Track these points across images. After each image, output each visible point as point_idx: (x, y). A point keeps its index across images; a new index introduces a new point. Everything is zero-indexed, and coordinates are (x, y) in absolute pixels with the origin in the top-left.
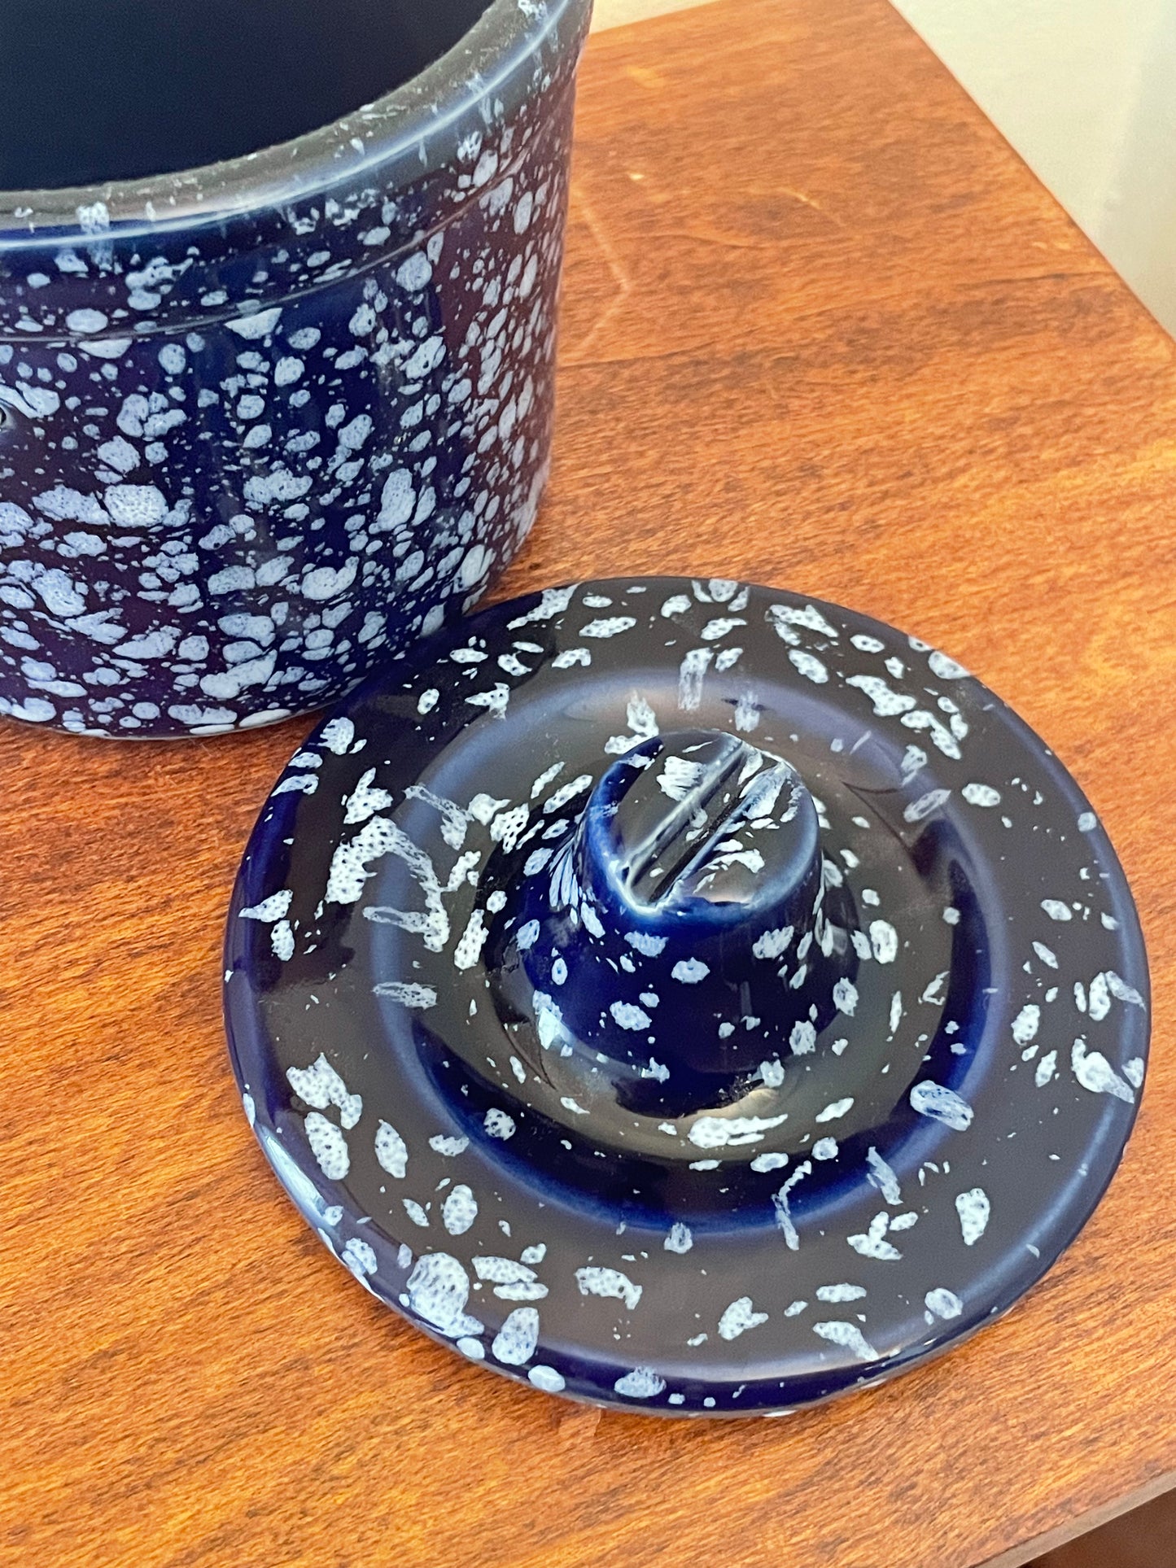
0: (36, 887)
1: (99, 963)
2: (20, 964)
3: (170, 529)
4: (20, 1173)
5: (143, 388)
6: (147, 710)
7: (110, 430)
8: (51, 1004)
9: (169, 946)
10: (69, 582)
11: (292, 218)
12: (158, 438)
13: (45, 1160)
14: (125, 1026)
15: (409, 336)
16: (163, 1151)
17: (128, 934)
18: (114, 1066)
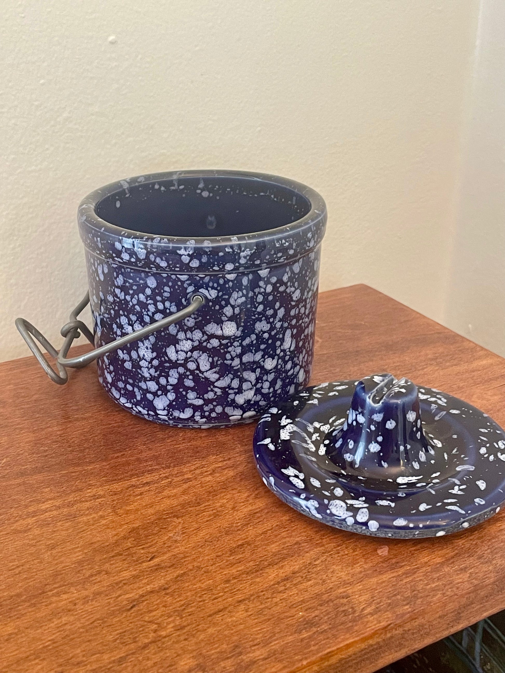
0: (192, 458)
1: (214, 471)
2: (191, 473)
3: (237, 337)
4: (204, 512)
5: (237, 290)
6: (219, 409)
7: (228, 303)
8: (203, 480)
9: (234, 467)
10: (208, 357)
11: (276, 242)
12: (238, 306)
14: (225, 482)
15: (294, 287)
16: (244, 505)
17: (220, 465)
18: (224, 490)
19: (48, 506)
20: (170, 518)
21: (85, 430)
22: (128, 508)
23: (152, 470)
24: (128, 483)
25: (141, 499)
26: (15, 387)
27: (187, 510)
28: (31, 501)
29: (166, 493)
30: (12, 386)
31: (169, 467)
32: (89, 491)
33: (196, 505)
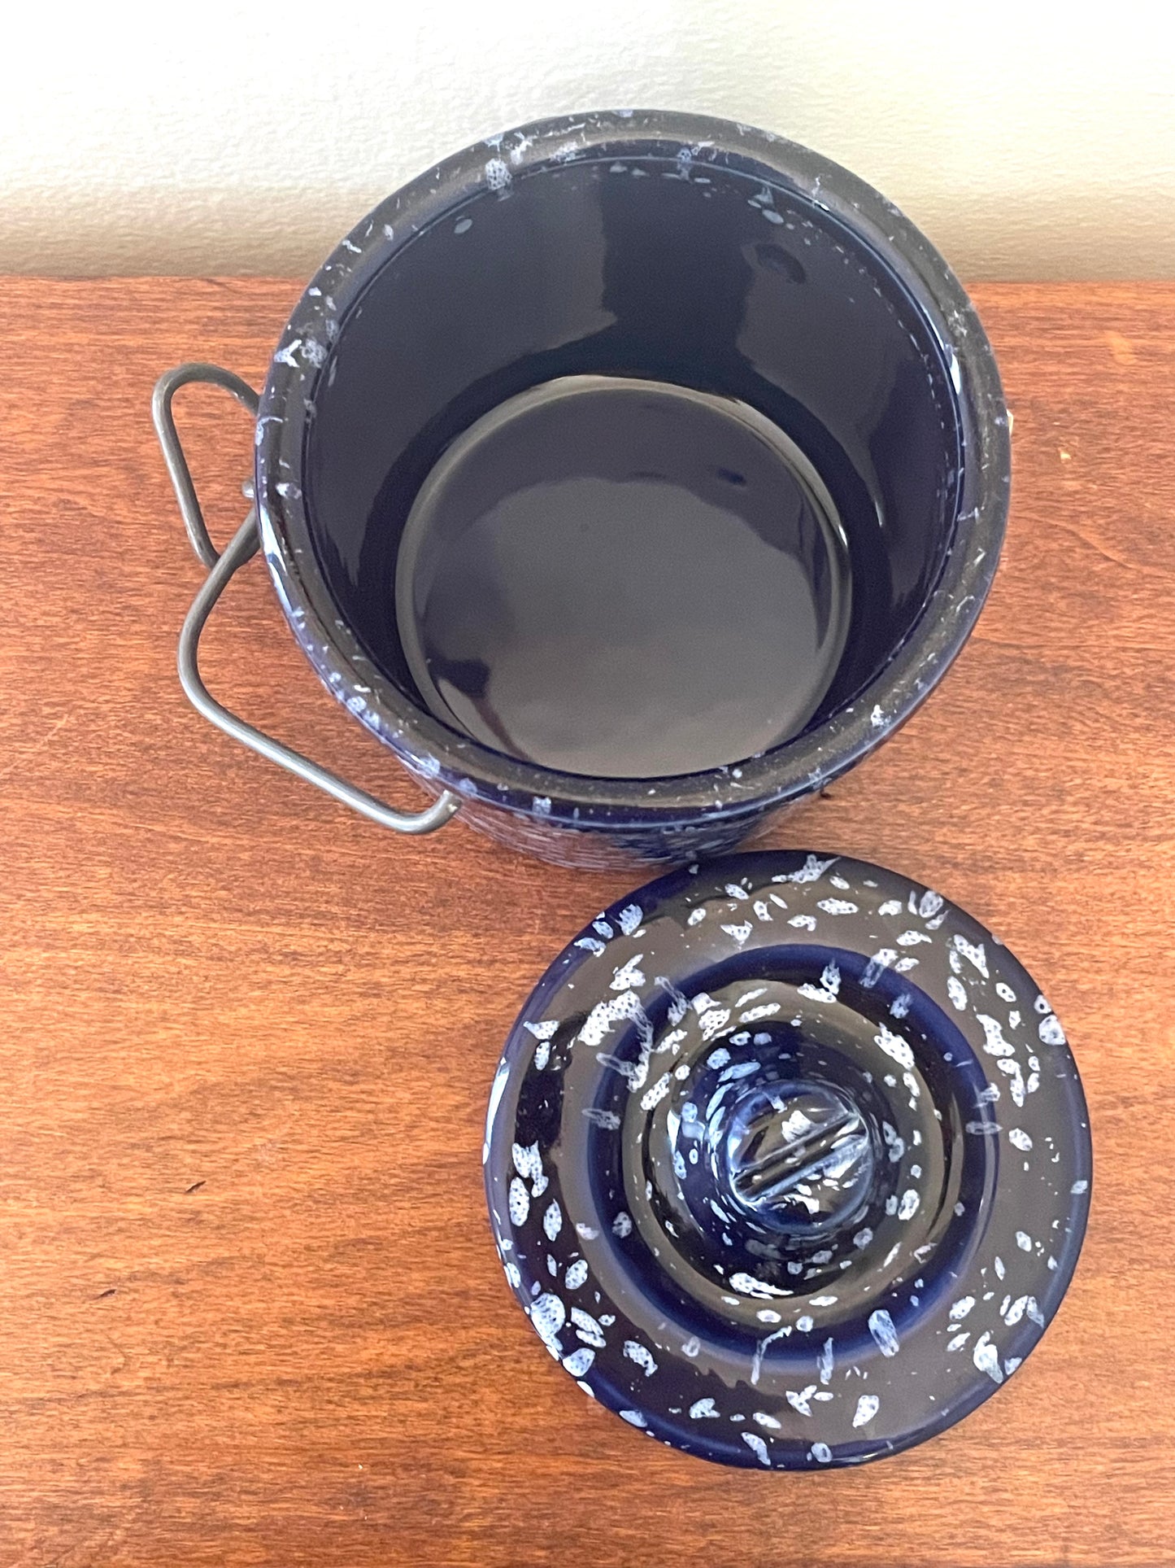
0: (419, 917)
1: (439, 987)
2: (393, 968)
4: (351, 1109)
8: (403, 1004)
9: (485, 993)
13: (368, 1107)
14: (440, 1038)
16: (433, 1130)
17: (462, 974)
18: (423, 1062)
20: (282, 1089)
22: (222, 1018)
23: (325, 915)
24: (259, 935)
25: (259, 1001)
27: (324, 1083)
28: (61, 896)
29: (311, 1008)
32: (178, 919)
33: (348, 1078)
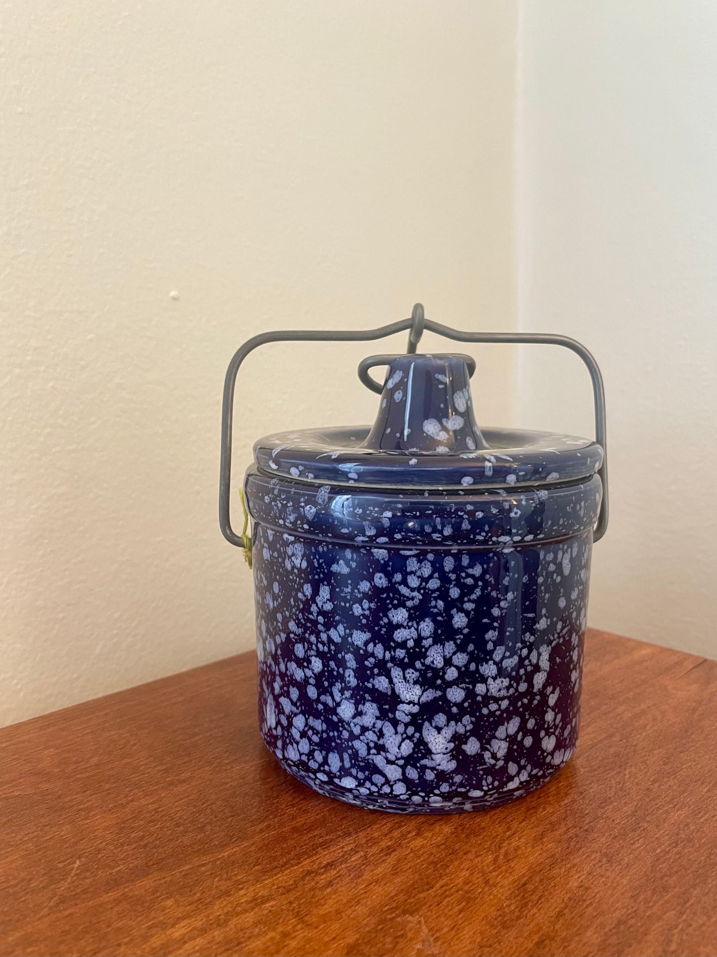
8: (411, 845)
14: (448, 844)
16: (498, 875)
18: (453, 856)
19: (183, 931)
20: (397, 916)
21: (191, 797)
22: (322, 912)
23: (325, 842)
24: (298, 870)
25: (335, 892)
26: (57, 751)
27: (417, 897)
28: (150, 928)
29: (367, 876)
30: (52, 750)
31: (349, 834)
32: (242, 892)
33: (427, 887)
